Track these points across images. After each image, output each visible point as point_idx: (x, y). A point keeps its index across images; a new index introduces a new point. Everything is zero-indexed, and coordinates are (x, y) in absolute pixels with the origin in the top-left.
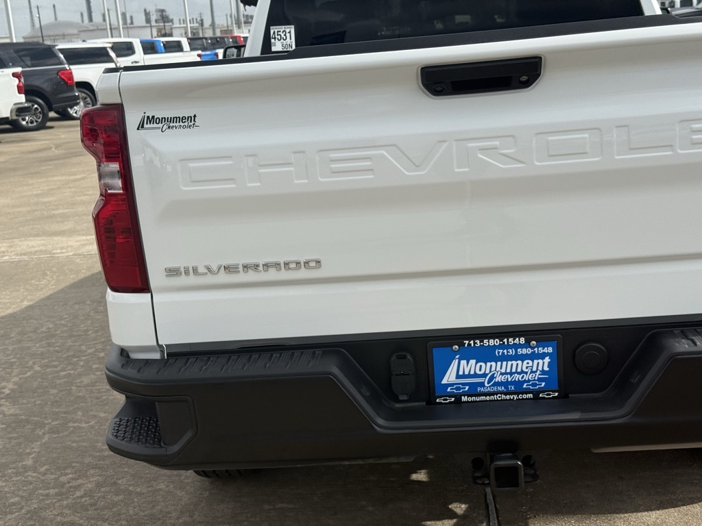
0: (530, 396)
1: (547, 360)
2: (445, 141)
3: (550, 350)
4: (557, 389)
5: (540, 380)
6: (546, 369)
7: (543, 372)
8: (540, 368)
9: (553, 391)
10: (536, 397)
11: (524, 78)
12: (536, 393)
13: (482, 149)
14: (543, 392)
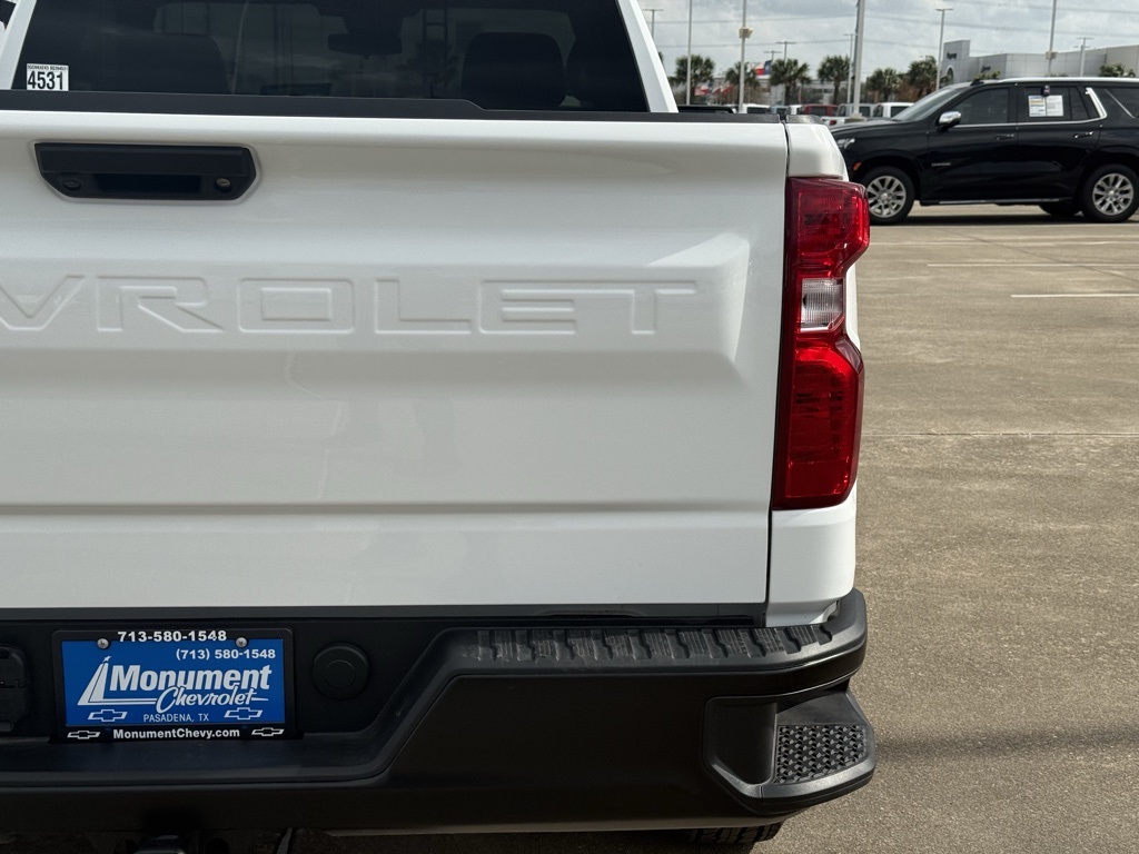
0: (236, 733)
1: (266, 671)
2: (79, 277)
3: (272, 654)
4: (282, 721)
5: (252, 704)
6: (265, 686)
7: (259, 692)
8: (254, 685)
9: (278, 726)
10: (246, 735)
11: (225, 183)
12: (246, 729)
13: (146, 297)
14: (258, 727)
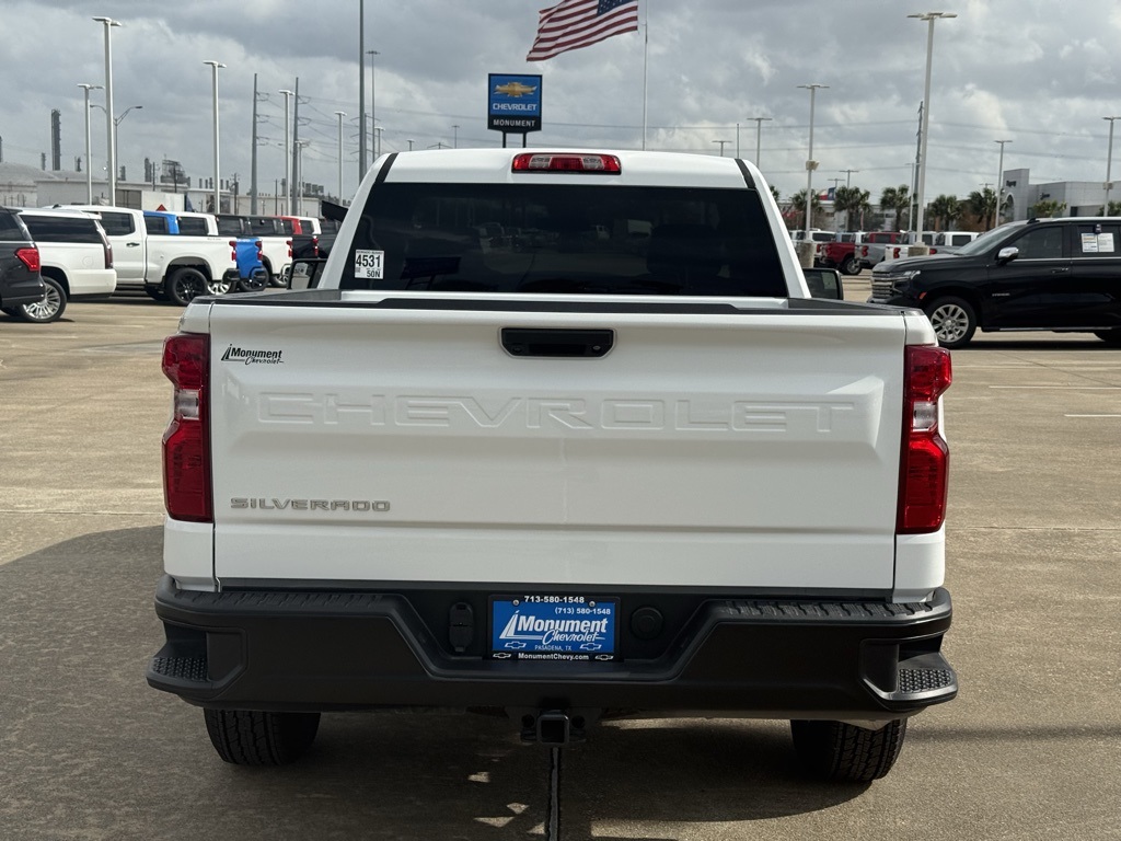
0: (586, 657)
1: (605, 621)
2: (519, 398)
3: (608, 611)
4: (613, 651)
5: (596, 641)
6: (603, 630)
7: (600, 634)
8: (598, 630)
9: (610, 654)
10: (592, 659)
11: (597, 348)
12: (592, 655)
13: (553, 409)
14: (599, 654)
